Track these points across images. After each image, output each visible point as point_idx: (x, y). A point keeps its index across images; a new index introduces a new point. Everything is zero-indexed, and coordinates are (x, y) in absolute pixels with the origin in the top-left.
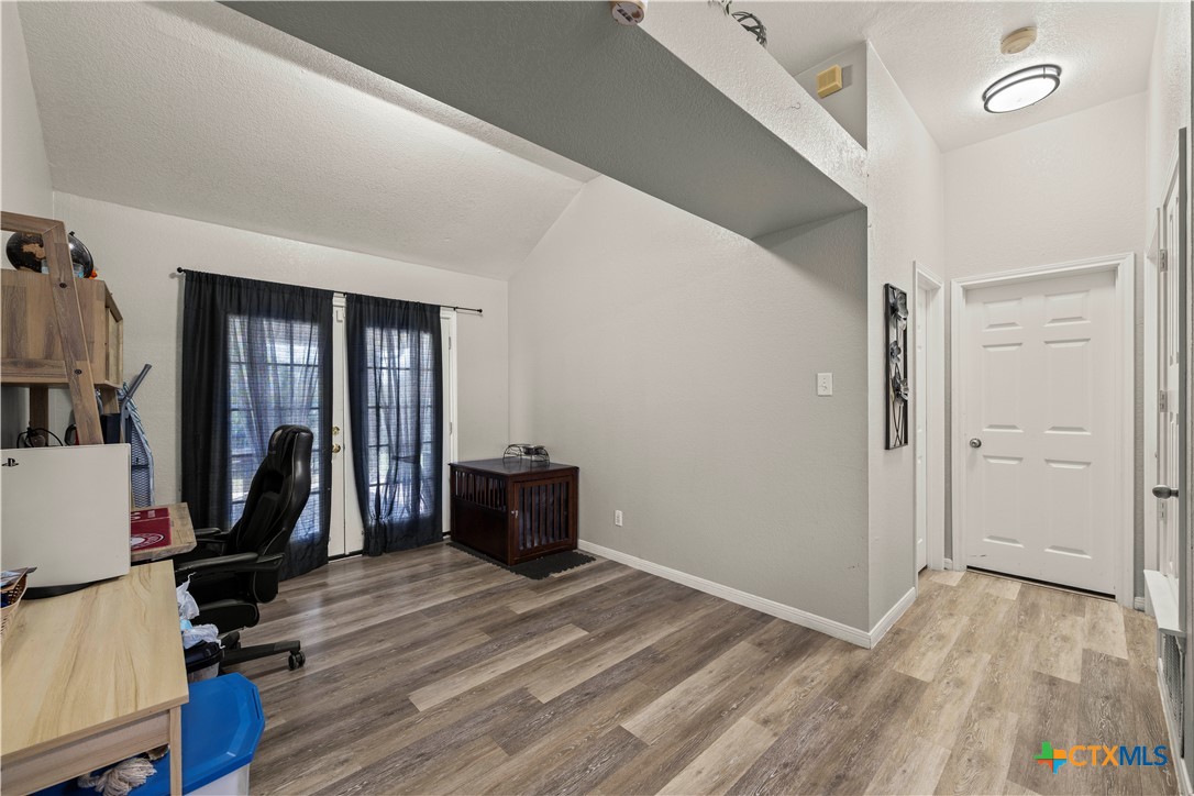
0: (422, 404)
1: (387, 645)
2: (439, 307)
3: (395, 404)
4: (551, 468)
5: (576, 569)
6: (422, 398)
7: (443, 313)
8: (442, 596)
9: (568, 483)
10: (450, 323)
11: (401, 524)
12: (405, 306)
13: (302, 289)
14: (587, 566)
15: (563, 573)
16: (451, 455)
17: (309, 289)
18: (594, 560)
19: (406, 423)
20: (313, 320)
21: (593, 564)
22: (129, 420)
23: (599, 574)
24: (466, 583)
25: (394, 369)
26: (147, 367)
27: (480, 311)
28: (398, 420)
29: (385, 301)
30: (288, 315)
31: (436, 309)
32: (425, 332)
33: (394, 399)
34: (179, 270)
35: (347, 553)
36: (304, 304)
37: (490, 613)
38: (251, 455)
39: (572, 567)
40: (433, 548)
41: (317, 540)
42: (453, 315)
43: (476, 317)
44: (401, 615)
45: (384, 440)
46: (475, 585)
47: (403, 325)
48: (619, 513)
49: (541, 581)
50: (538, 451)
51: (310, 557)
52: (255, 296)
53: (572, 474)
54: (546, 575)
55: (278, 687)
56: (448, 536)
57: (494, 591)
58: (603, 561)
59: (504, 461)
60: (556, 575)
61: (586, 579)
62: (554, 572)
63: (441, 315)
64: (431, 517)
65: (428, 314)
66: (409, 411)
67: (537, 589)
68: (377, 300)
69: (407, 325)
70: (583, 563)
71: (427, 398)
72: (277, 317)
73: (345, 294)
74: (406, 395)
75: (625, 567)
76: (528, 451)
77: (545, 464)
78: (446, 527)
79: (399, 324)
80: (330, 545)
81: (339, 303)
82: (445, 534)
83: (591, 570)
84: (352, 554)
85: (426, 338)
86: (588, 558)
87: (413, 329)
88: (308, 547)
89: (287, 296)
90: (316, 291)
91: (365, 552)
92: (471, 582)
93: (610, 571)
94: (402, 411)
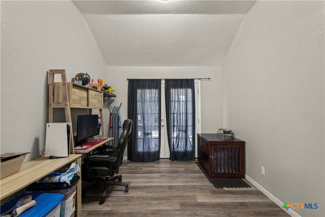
0: (188, 113)
1: (150, 195)
2: (193, 79)
3: (179, 113)
4: (235, 141)
5: (238, 189)
6: (188, 111)
7: (195, 81)
8: (178, 182)
9: (239, 148)
10: (198, 85)
11: (181, 152)
12: (182, 80)
13: (153, 79)
14: (245, 189)
15: (230, 189)
16: (199, 131)
17: (155, 79)
18: (250, 187)
19: (183, 119)
20: (156, 88)
21: (248, 189)
22: (118, 116)
23: (248, 196)
24: (189, 180)
25: (179, 101)
26: (121, 103)
27: (209, 79)
28: (180, 118)
29: (176, 80)
30: (150, 87)
31: (192, 80)
32: (189, 88)
33: (179, 111)
34: (127, 79)
35: (166, 158)
36: (154, 84)
37: (188, 196)
38: (141, 126)
39: (236, 187)
40: (189, 162)
41: (157, 153)
42: (199, 81)
43: (208, 81)
44: (162, 185)
45: (176, 124)
46: (192, 182)
47: (181, 87)
48: (263, 168)
49: (218, 189)
50: (229, 132)
51: (155, 157)
52: (142, 83)
53: (242, 144)
54: (222, 187)
55: (117, 196)
56: (197, 159)
57: (197, 187)
58: (254, 189)
59: (218, 135)
60: (226, 189)
61: (239, 196)
62: (226, 187)
63: (195, 82)
64: (191, 151)
65: (190, 82)
66: (184, 115)
67: (213, 192)
68: (173, 80)
69: (183, 87)
70: (243, 187)
71: (190, 111)
72: (147, 88)
73: (165, 79)
74: (182, 110)
75: (265, 197)
76: (225, 132)
77: (233, 138)
78: (196, 156)
79: (180, 87)
80: (161, 155)
81: (163, 82)
82: (196, 158)
83: (245, 192)
84: (167, 159)
85: (190, 91)
86: (246, 185)
87: (184, 88)
88: (154, 154)
89: (150, 82)
90: (157, 80)
91: (170, 159)
92: (192, 180)
93: (255, 196)
94: (181, 115)
